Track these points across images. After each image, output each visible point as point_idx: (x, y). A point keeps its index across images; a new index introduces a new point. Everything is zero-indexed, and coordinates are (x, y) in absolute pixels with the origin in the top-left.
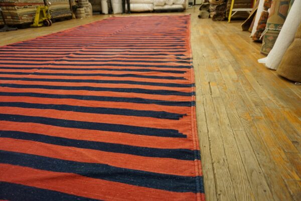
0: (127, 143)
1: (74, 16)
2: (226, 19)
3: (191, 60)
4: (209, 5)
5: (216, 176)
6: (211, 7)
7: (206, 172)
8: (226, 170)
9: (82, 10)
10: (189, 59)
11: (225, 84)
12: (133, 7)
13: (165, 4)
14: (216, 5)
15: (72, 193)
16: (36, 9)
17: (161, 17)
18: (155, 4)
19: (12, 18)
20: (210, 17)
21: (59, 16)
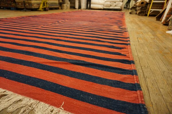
0: (93, 55)
1: (60, 8)
2: (146, 15)
3: (126, 29)
4: (136, 7)
5: (144, 71)
6: (138, 8)
7: (138, 69)
8: (149, 70)
9: (65, 5)
10: (125, 28)
11: (146, 39)
12: (92, 6)
13: (111, 6)
14: (141, 6)
15: (66, 69)
16: (41, 2)
17: (108, 12)
18: (105, 5)
19: (29, 5)
20: (136, 14)
21: (53, 7)
